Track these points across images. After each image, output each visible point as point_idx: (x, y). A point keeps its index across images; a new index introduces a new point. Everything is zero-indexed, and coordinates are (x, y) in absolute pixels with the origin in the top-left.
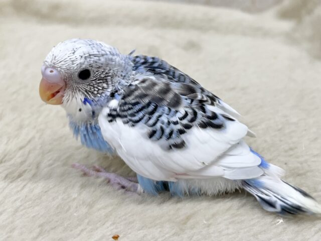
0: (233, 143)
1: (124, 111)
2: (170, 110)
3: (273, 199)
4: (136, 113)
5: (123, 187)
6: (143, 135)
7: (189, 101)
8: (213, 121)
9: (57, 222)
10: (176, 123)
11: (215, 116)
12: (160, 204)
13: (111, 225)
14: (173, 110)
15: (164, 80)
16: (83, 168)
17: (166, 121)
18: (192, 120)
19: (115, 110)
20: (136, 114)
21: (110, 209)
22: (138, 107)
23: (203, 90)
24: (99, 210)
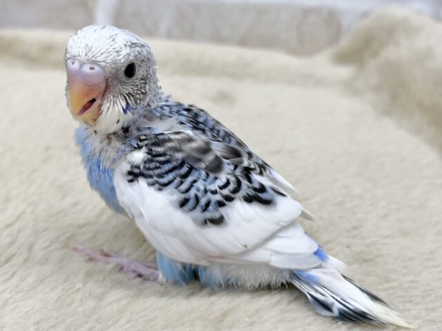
0: (284, 224)
1: (149, 169)
2: (208, 175)
3: (330, 300)
4: (164, 174)
5: (140, 276)
6: (172, 203)
7: (232, 167)
8: (260, 195)
9: (57, 318)
10: (214, 192)
11: (262, 189)
12: (189, 296)
13: (126, 323)
14: (212, 176)
15: (203, 137)
16: (88, 251)
17: (202, 188)
18: (236, 191)
19: (138, 167)
20: (165, 176)
21: (124, 302)
22: (167, 167)
23: (250, 155)
24: (111, 303)
